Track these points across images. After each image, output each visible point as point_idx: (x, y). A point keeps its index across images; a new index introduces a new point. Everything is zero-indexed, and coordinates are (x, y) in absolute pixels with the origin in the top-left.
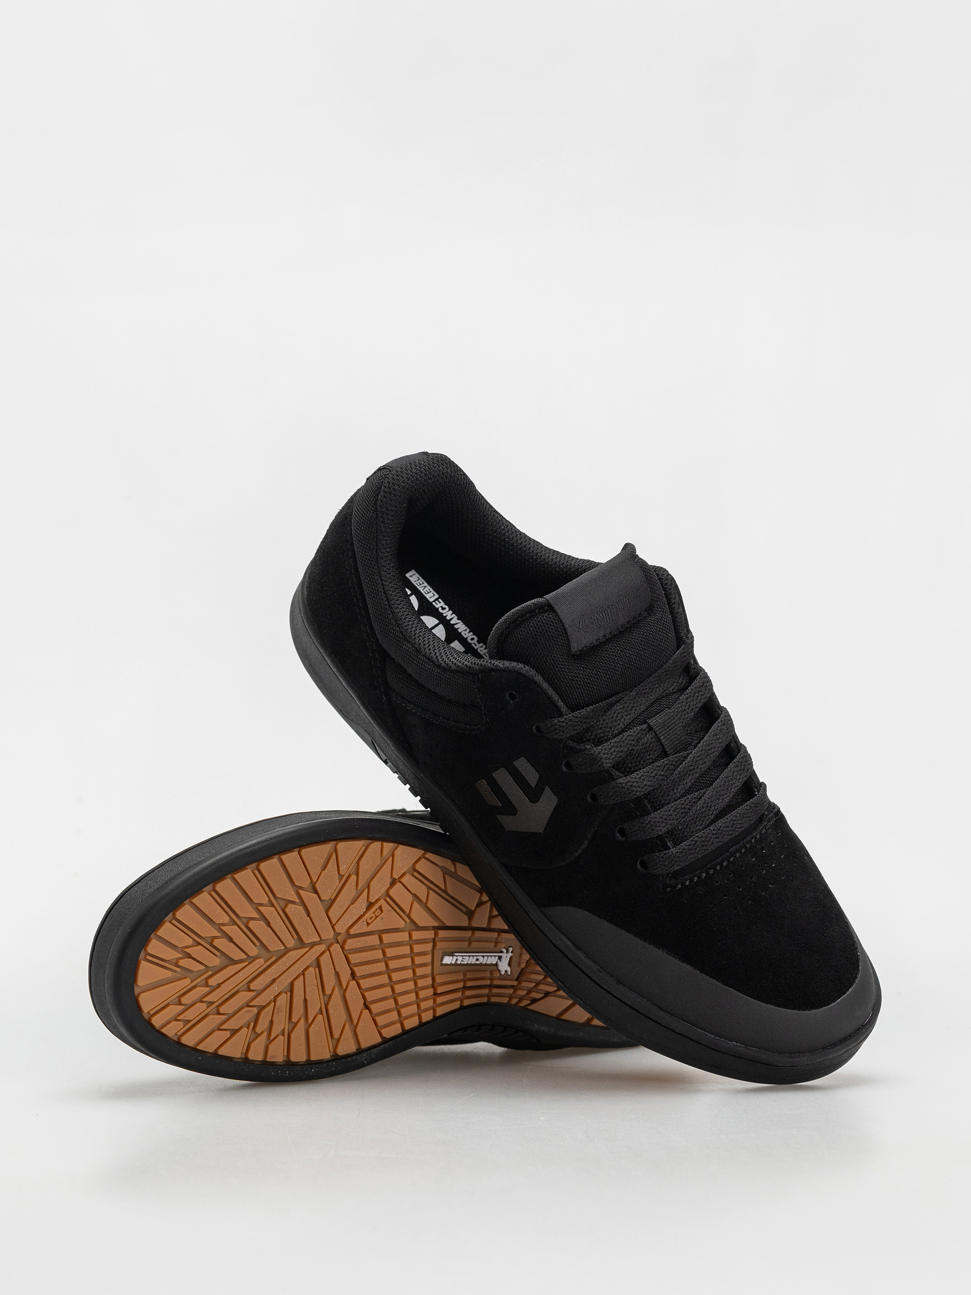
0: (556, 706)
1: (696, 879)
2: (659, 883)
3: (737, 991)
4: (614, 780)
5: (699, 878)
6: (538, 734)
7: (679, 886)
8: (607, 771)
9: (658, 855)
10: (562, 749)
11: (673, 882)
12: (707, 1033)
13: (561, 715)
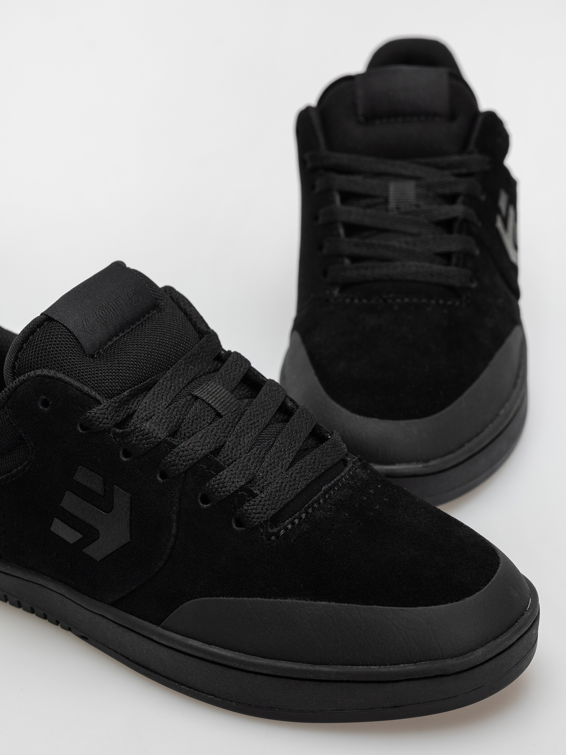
0: (91, 397)
1: (296, 521)
2: (262, 535)
3: (380, 606)
4: (175, 446)
5: (300, 518)
6: (84, 432)
7: (282, 532)
8: (165, 441)
9: (248, 505)
10: (114, 438)
11: (275, 530)
12: (371, 667)
13: (99, 403)
